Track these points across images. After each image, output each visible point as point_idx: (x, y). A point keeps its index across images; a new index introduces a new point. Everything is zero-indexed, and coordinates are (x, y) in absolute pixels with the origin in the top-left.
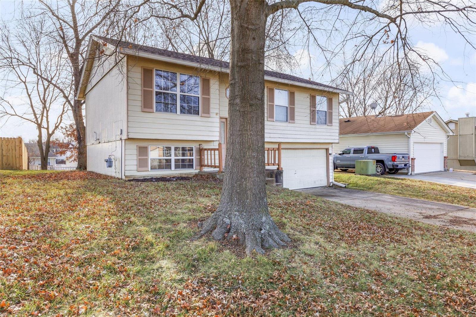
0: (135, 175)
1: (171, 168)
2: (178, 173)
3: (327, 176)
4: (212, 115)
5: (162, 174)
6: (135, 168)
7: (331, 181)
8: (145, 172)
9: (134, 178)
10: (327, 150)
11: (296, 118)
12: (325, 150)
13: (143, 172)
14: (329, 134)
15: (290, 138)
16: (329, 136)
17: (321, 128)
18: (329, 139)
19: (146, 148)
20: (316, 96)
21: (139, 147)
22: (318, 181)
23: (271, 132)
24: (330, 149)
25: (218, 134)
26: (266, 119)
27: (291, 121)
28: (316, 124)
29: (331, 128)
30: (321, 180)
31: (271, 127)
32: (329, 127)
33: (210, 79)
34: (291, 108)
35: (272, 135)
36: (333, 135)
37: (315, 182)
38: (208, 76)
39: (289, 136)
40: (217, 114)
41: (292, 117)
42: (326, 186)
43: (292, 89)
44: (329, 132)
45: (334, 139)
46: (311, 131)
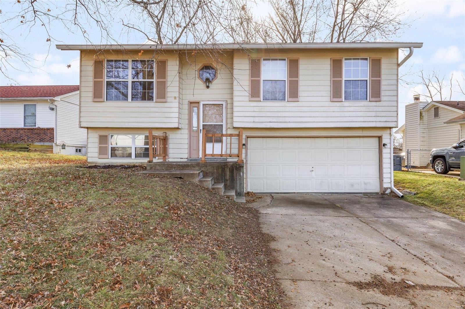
0: (96, 161)
1: (131, 157)
2: (138, 162)
3: (380, 178)
4: (169, 100)
5: (122, 162)
6: (96, 155)
7: (385, 186)
8: (105, 159)
9: (96, 165)
10: (380, 138)
11: (300, 94)
12: (377, 139)
13: (103, 159)
14: (373, 114)
15: (289, 122)
16: (374, 116)
17: (355, 105)
18: (373, 121)
19: (106, 136)
20: (344, 59)
21: (100, 136)
22: (359, 184)
23: (256, 114)
24: (384, 137)
25: (176, 120)
26: (247, 99)
27: (291, 99)
28: (344, 100)
29: (377, 105)
30: (365, 184)
31: (256, 109)
32: (374, 104)
33: (167, 60)
34: (291, 82)
35: (257, 119)
36: (383, 116)
37: (352, 185)
38: (166, 59)
39: (288, 120)
40: (175, 98)
41: (294, 93)
42: (377, 193)
43: (294, 56)
44: (373, 110)
45: (386, 121)
46: (333, 111)
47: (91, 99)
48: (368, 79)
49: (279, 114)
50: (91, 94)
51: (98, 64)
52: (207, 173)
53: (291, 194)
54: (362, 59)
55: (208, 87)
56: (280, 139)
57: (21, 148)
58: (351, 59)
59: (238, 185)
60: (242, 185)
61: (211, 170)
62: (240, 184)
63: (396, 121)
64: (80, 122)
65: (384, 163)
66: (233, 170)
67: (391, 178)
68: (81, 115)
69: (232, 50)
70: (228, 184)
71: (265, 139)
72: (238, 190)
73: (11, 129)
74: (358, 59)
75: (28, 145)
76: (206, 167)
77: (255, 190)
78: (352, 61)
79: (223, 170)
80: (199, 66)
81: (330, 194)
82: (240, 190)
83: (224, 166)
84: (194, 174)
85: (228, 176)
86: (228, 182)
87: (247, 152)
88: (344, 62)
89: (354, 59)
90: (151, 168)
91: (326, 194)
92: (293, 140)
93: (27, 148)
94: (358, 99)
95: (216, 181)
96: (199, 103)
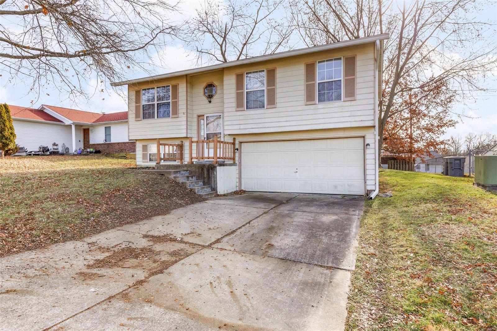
0: (141, 164)
3: (364, 180)
4: (180, 115)
6: (141, 160)
11: (277, 100)
12: (360, 139)
13: (145, 163)
14: (348, 114)
15: (268, 127)
16: (349, 116)
17: (329, 107)
18: (347, 122)
19: (146, 146)
20: (317, 62)
21: (143, 146)
22: (342, 186)
23: (241, 122)
24: (367, 137)
25: (185, 131)
26: (234, 109)
27: (269, 107)
28: (317, 103)
29: (352, 105)
30: (348, 185)
31: (241, 118)
32: (349, 103)
33: (178, 84)
34: (269, 90)
35: (242, 127)
36: (358, 116)
37: (336, 187)
38: (176, 83)
39: (267, 125)
40: (184, 113)
41: (272, 101)
42: (362, 195)
43: (271, 66)
44: (347, 110)
45: (362, 121)
46: (307, 114)
47: (134, 119)
48: (342, 78)
49: (260, 121)
50: (134, 116)
51: (138, 93)
52: (191, 172)
53: (276, 193)
54: (335, 59)
55: (210, 102)
56: (268, 143)
57: (122, 157)
58: (324, 61)
59: (213, 182)
60: (216, 182)
61: (194, 170)
62: (214, 181)
63: (372, 120)
64: (129, 136)
65: (368, 164)
66: (209, 170)
67: (375, 180)
68: (130, 131)
69: (222, 69)
70: (206, 181)
71: (255, 144)
72: (213, 186)
73: (122, 143)
74: (332, 60)
75: (125, 154)
76: (191, 167)
77: (248, 189)
78: (325, 63)
79: (202, 170)
80: (204, 85)
81: (311, 195)
82: (214, 186)
83: (203, 166)
84: (171, 172)
85: (206, 174)
86: (206, 179)
87: (241, 155)
88: (318, 65)
89: (327, 61)
90: (158, 168)
91: (307, 194)
92: (279, 143)
93: (125, 157)
94: (332, 100)
95: (197, 178)
96: (204, 116)
